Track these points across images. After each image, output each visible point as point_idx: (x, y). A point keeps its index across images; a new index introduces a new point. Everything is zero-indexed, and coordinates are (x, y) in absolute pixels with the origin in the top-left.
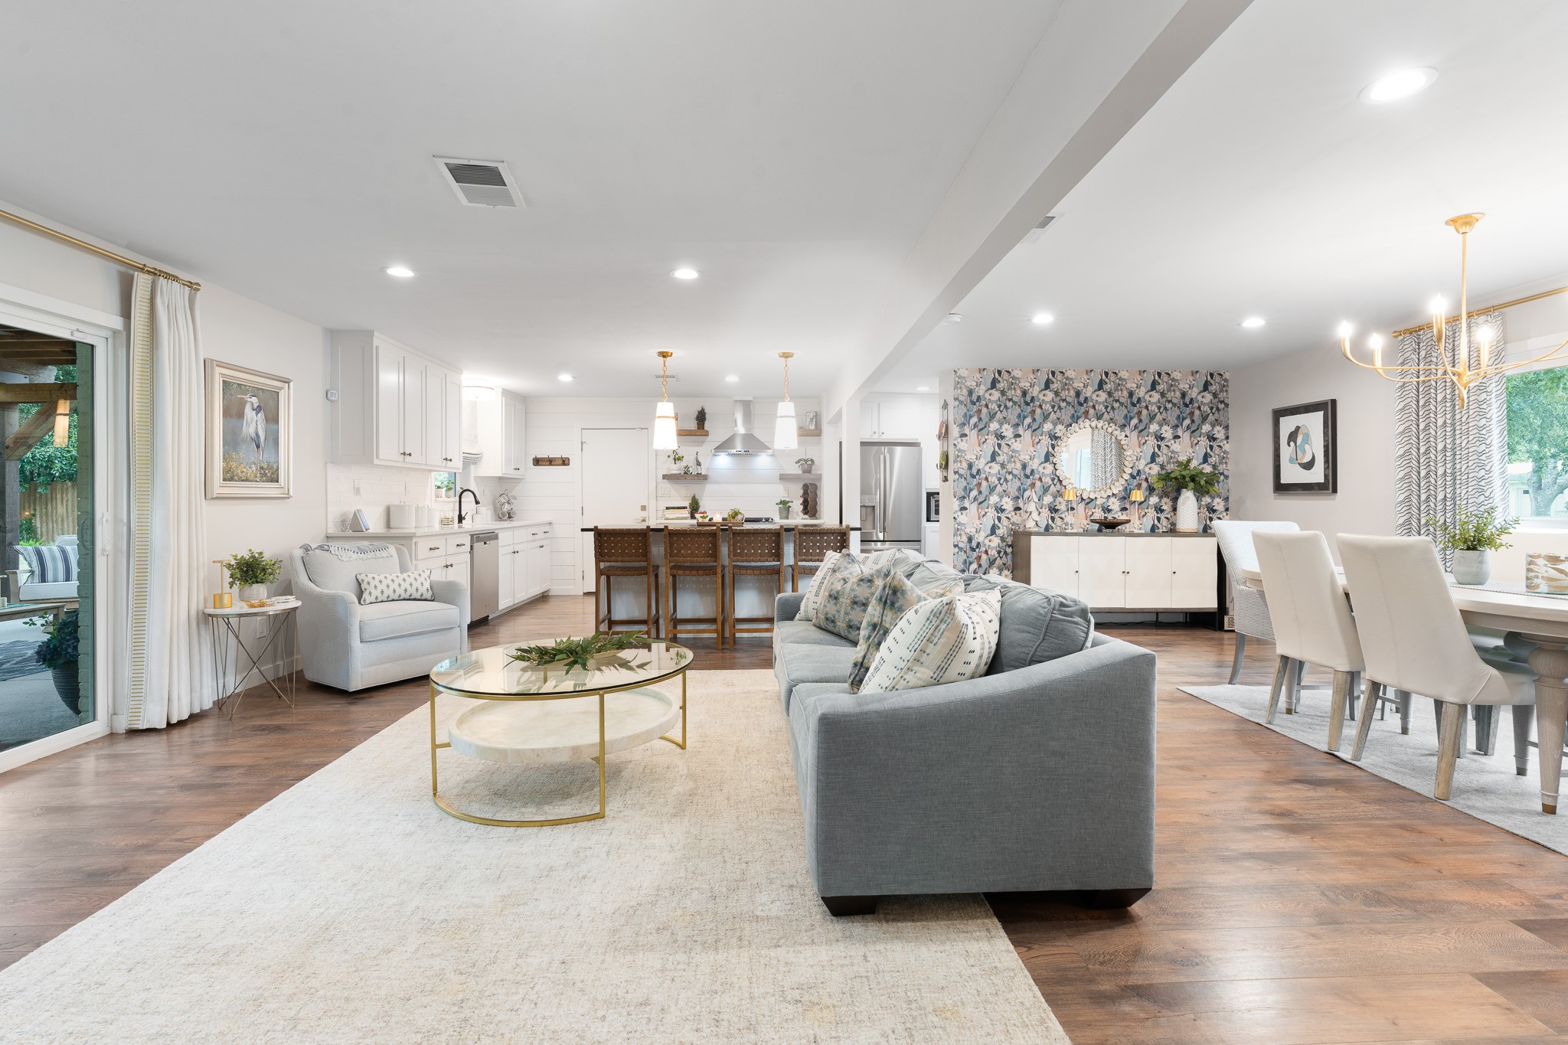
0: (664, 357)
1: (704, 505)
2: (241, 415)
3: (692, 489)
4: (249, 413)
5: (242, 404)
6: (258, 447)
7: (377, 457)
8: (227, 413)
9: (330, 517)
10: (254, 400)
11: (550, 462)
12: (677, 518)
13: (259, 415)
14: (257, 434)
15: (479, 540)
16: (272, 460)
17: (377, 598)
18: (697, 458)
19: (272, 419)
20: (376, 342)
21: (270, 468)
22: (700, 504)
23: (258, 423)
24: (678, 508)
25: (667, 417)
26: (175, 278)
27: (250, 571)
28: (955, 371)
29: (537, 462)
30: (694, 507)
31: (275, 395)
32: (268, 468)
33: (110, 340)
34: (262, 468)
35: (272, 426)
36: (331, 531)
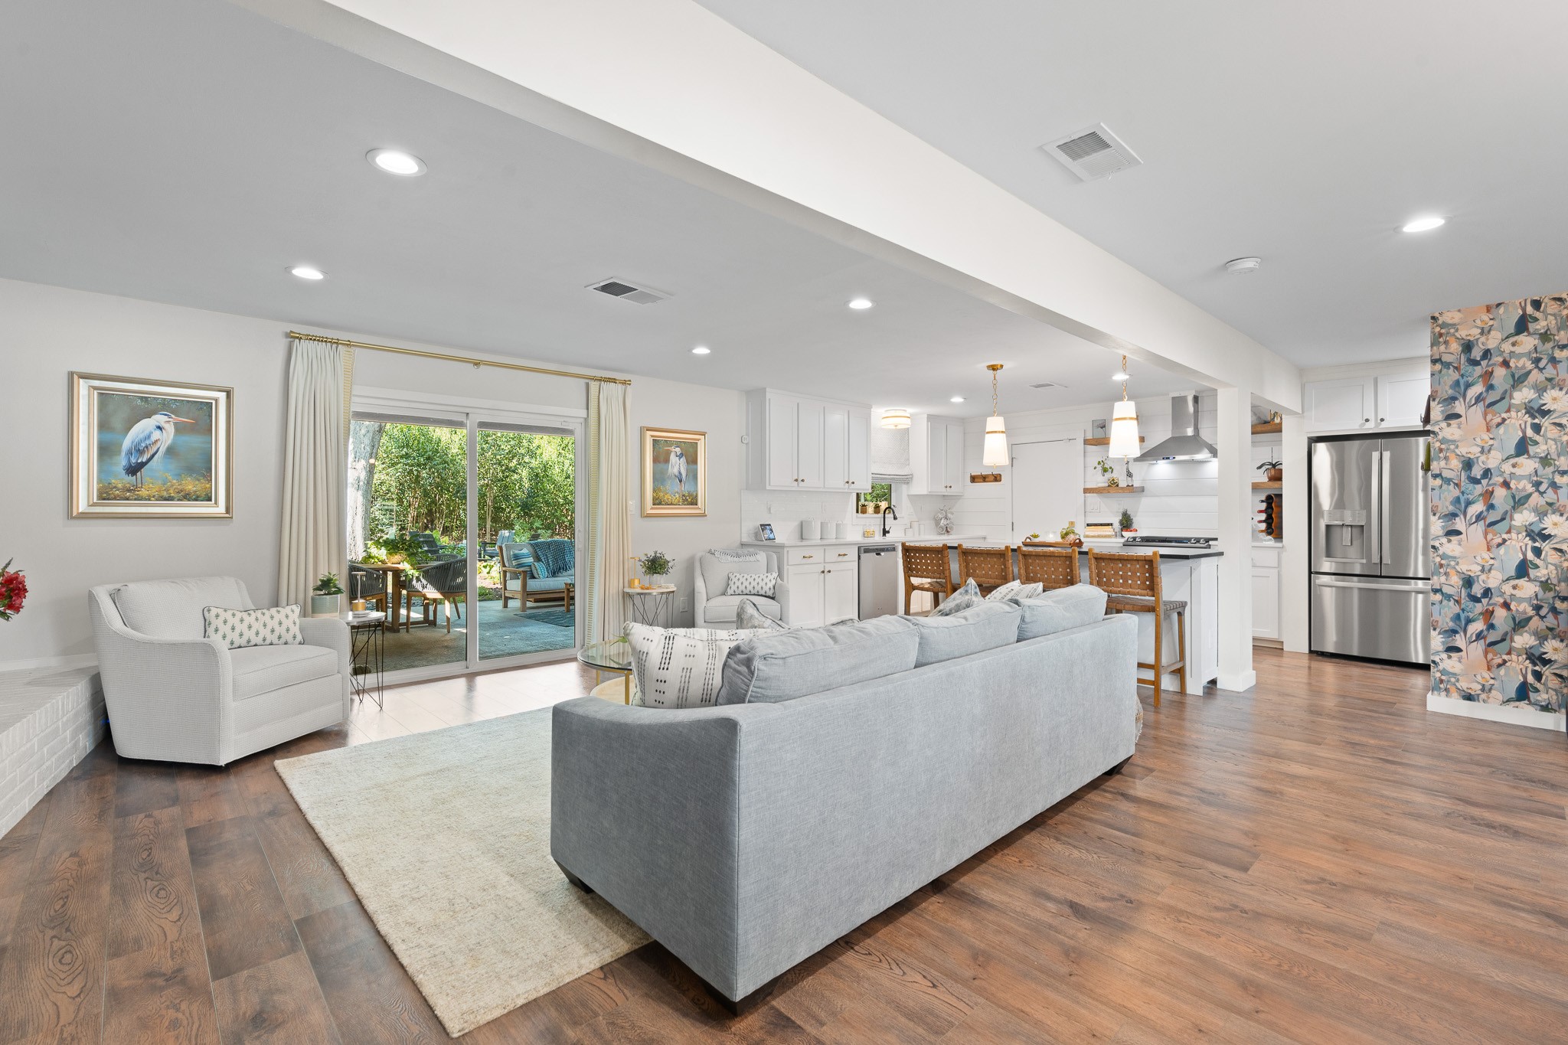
0: (994, 369)
1: (1137, 522)
2: (667, 461)
3: (1124, 503)
4: (673, 458)
5: (668, 453)
6: (681, 481)
7: (770, 485)
8: (656, 460)
9: (744, 530)
10: (678, 450)
11: (984, 478)
12: (1099, 536)
13: (681, 459)
14: (680, 473)
15: (867, 551)
16: (692, 490)
17: (742, 592)
18: (1128, 469)
19: (692, 460)
20: (768, 395)
21: (690, 495)
22: (1134, 521)
23: (681, 465)
24: (1101, 525)
25: (996, 432)
26: (614, 381)
27: (655, 565)
28: (1433, 318)
29: (974, 479)
30: (1126, 523)
31: (695, 445)
32: (689, 496)
33: (583, 424)
34: (684, 495)
35: (692, 467)
36: (745, 540)
